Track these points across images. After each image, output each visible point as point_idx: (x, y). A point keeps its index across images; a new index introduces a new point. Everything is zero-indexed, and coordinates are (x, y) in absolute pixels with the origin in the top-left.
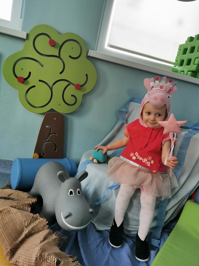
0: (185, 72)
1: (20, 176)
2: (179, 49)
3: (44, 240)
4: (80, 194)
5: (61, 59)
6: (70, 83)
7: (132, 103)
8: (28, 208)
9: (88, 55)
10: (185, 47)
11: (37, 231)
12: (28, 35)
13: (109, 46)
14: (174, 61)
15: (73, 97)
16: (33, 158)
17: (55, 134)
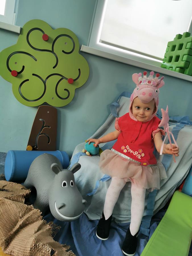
0: (174, 68)
1: (14, 168)
2: (168, 46)
3: (38, 231)
4: (73, 185)
5: (54, 54)
6: (63, 78)
7: (123, 97)
8: (22, 199)
9: (81, 50)
10: (174, 44)
11: (31, 222)
12: (21, 30)
13: (101, 41)
14: (163, 57)
15: (66, 92)
16: (27, 150)
17: (48, 126)
